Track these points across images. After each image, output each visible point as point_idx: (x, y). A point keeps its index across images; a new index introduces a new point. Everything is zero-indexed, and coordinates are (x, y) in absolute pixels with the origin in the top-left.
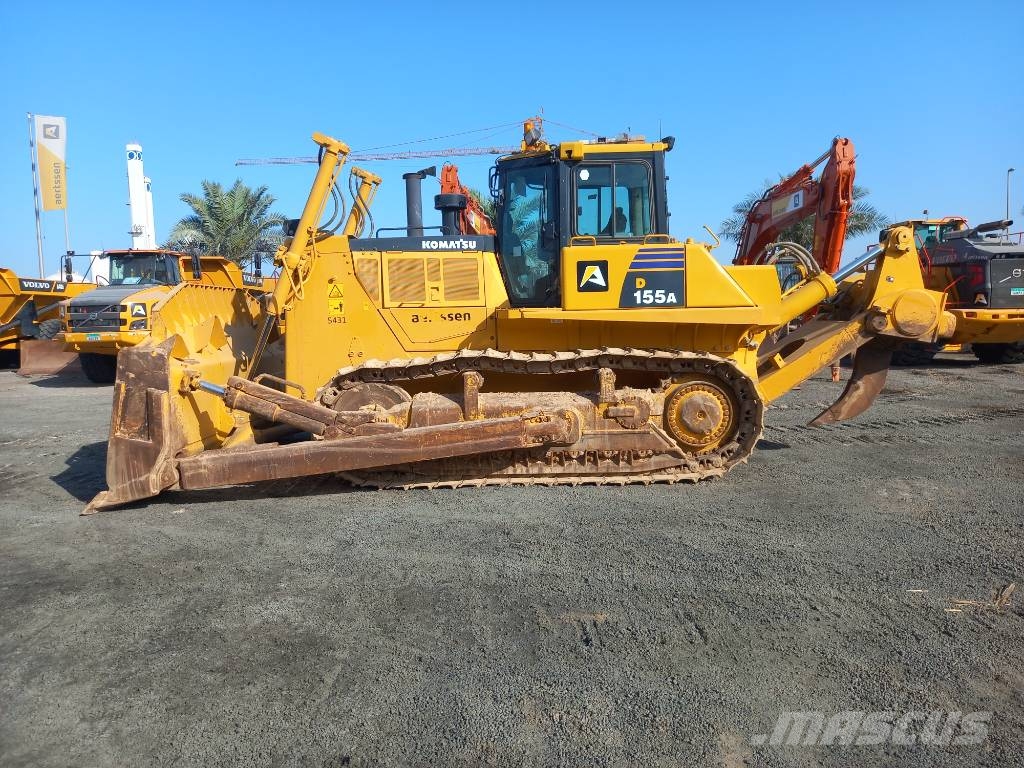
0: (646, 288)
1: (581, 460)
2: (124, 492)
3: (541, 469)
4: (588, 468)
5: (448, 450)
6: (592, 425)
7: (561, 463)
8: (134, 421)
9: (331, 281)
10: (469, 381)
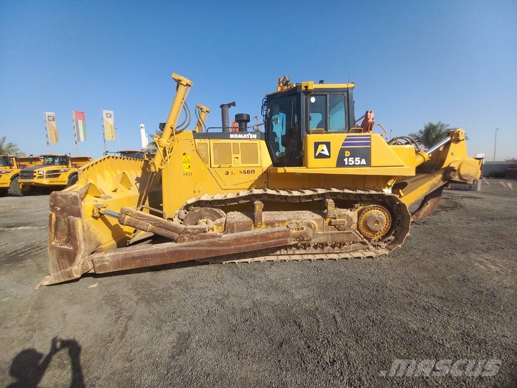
0: (350, 157)
1: (316, 247)
2: (58, 277)
3: (294, 252)
4: (318, 251)
5: (248, 247)
6: (322, 229)
7: (305, 249)
8: (62, 235)
9: (184, 154)
10: (257, 207)
